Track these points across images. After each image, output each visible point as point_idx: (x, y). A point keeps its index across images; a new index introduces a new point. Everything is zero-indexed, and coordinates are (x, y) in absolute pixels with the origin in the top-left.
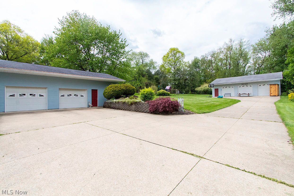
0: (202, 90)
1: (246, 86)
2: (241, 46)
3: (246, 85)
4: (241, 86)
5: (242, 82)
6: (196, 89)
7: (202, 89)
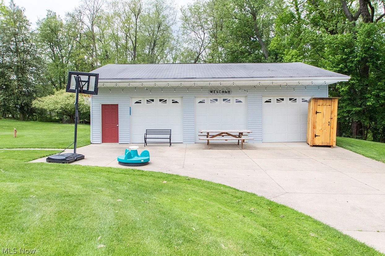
0: (59, 106)
1: (224, 100)
2: (158, 12)
3: (226, 96)
4: (208, 101)
5: (215, 83)
6: (36, 104)
7: (57, 103)
